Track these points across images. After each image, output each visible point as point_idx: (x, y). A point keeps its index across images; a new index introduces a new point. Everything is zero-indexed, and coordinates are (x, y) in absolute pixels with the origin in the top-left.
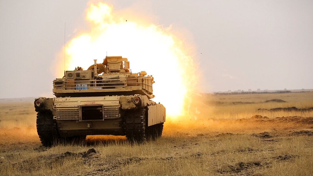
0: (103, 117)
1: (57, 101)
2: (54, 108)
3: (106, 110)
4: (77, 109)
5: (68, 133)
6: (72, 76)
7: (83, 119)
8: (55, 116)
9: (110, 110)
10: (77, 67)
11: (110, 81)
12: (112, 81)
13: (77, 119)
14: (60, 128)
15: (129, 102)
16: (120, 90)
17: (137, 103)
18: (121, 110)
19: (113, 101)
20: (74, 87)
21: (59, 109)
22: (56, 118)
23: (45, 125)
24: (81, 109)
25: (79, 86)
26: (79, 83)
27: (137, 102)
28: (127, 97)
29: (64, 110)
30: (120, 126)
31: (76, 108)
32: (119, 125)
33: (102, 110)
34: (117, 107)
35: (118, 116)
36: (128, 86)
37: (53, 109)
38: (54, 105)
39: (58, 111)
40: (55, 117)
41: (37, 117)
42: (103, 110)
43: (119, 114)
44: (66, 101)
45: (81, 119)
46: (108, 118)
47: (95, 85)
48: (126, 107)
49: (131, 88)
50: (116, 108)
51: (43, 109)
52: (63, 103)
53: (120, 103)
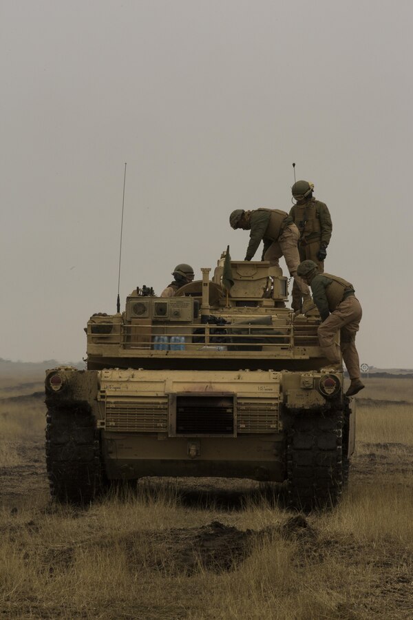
0: (235, 427)
1: (108, 379)
2: (99, 397)
3: (244, 408)
4: (163, 404)
5: (131, 468)
6: (144, 311)
7: (178, 431)
8: (102, 421)
9: (253, 408)
10: (141, 287)
11: (248, 329)
12: (252, 329)
13: (163, 430)
14: (111, 453)
15: (307, 389)
16: (279, 355)
17: (330, 393)
18: (284, 410)
19: (263, 386)
20: (150, 342)
21: (113, 400)
22: (104, 427)
23: (68, 445)
24: (175, 405)
25: (163, 341)
26: (163, 331)
27: (330, 391)
28: (303, 374)
29: (126, 403)
30: (276, 455)
31: (161, 401)
32: (275, 451)
33: (233, 408)
34: (274, 402)
35: (277, 425)
36: (296, 344)
37: (96, 399)
38: (99, 387)
39: (111, 406)
40: (102, 424)
41: (49, 420)
42: (235, 409)
43: (280, 422)
44: (131, 379)
45: (175, 429)
46: (249, 431)
47: (207, 339)
48: (298, 401)
49: (305, 352)
50: (271, 404)
51: (68, 399)
52: (124, 385)
53: (281, 390)
